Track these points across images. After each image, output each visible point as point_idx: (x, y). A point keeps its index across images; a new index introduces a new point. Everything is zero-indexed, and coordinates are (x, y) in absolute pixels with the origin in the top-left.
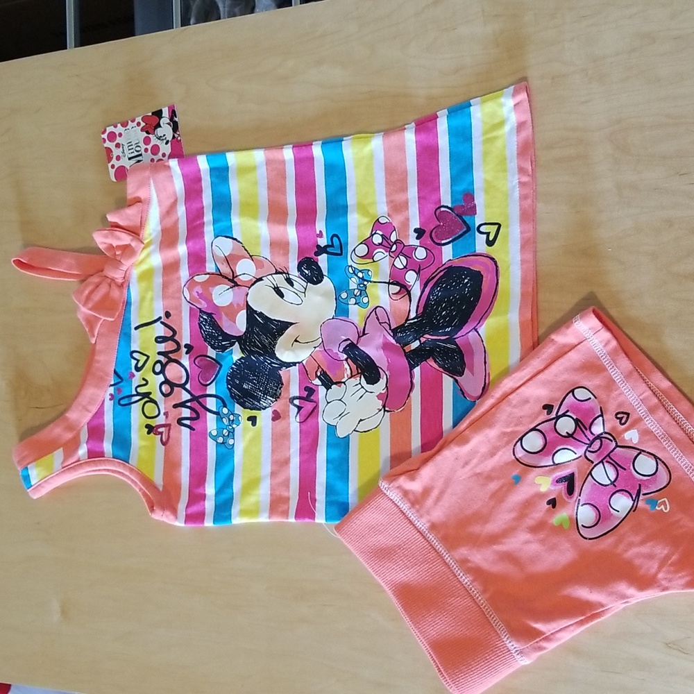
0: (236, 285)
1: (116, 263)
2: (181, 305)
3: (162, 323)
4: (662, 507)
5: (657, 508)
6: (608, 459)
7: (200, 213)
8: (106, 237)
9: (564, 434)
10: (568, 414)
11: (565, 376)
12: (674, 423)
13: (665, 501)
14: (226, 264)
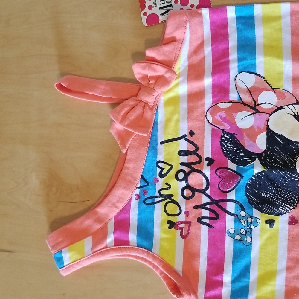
0: (257, 111)
1: (150, 90)
2: (203, 127)
3: (186, 140)
7: (226, 53)
8: (144, 68)
14: (248, 94)
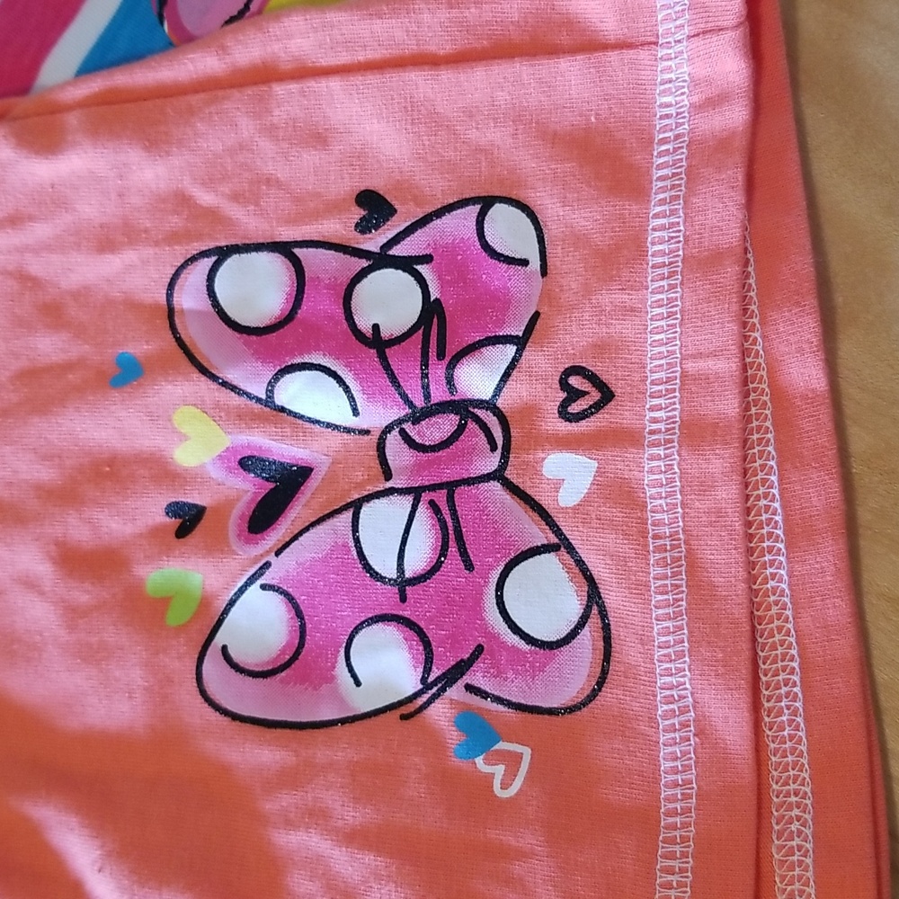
4: (499, 770)
5: (479, 761)
6: (441, 497)
9: (364, 324)
10: (423, 269)
11: (496, 136)
12: (738, 526)
13: (520, 756)
